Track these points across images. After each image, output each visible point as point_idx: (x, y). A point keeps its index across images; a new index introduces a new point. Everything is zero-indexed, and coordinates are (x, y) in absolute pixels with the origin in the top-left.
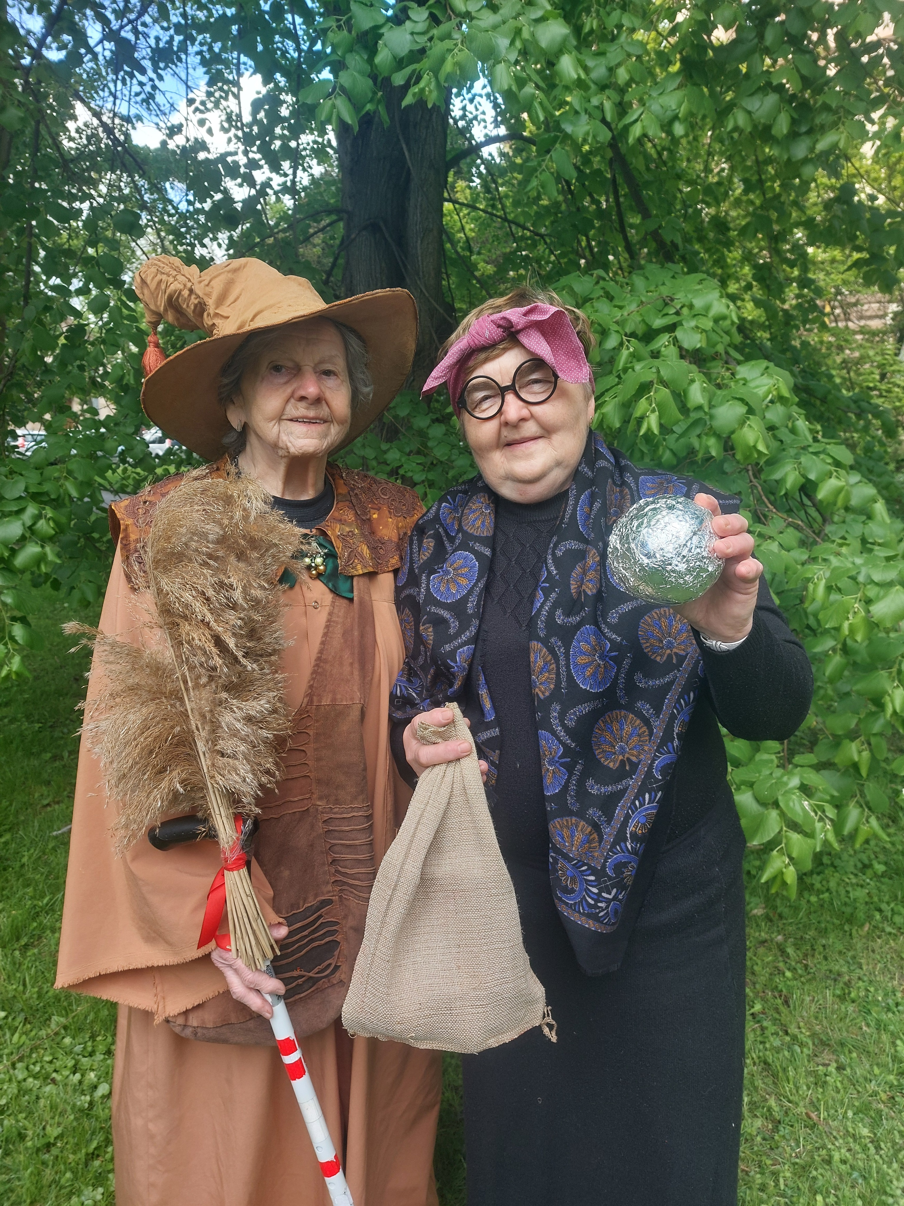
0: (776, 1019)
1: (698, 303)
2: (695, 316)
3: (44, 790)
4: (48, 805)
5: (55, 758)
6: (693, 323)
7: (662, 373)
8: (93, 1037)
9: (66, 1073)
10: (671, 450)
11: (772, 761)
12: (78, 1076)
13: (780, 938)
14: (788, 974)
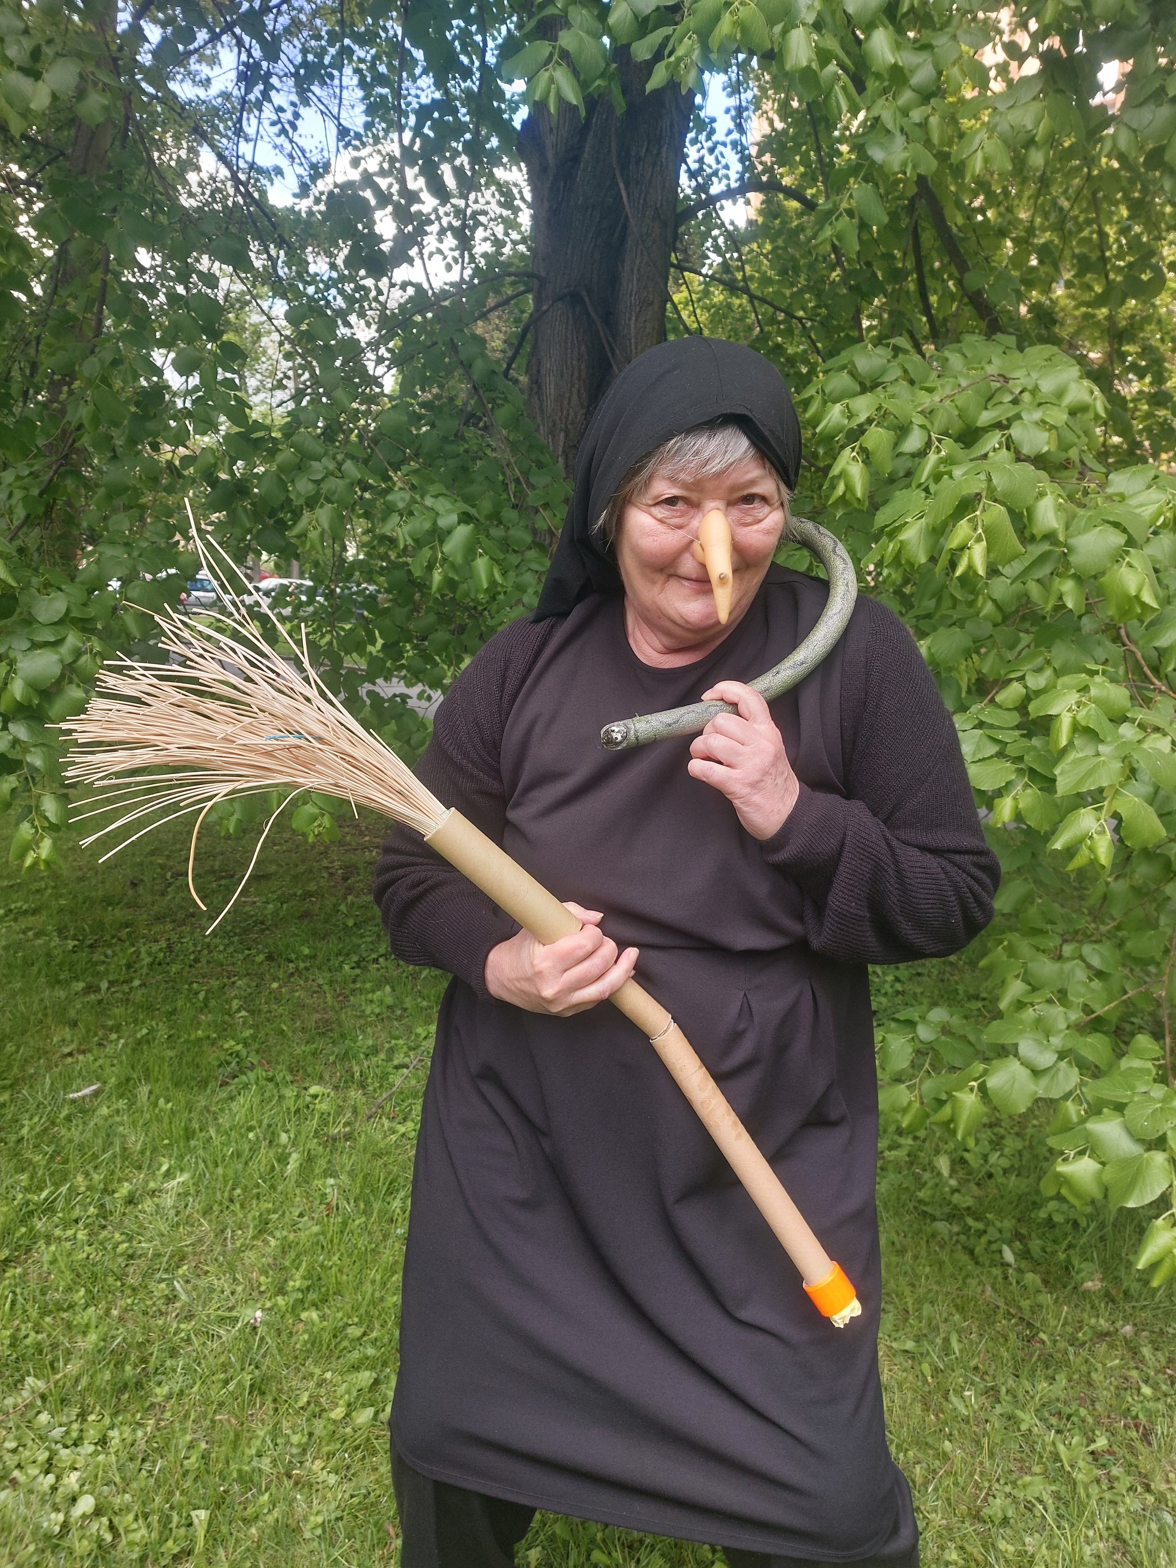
0: (1130, 1465)
1: (1047, 386)
2: (1040, 404)
3: (67, 1033)
4: (70, 1054)
5: (91, 989)
6: (1037, 415)
7: (995, 481)
8: (82, 1416)
9: (33, 1471)
10: (994, 601)
11: (1148, 1071)
12: (51, 1478)
13: (1128, 1329)
14: (1147, 1390)
